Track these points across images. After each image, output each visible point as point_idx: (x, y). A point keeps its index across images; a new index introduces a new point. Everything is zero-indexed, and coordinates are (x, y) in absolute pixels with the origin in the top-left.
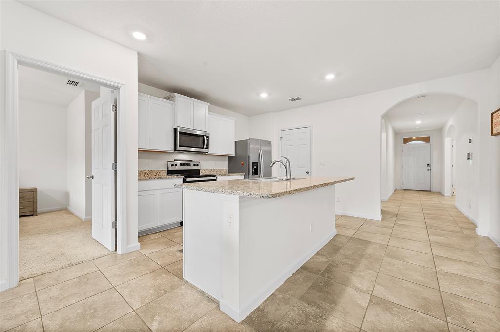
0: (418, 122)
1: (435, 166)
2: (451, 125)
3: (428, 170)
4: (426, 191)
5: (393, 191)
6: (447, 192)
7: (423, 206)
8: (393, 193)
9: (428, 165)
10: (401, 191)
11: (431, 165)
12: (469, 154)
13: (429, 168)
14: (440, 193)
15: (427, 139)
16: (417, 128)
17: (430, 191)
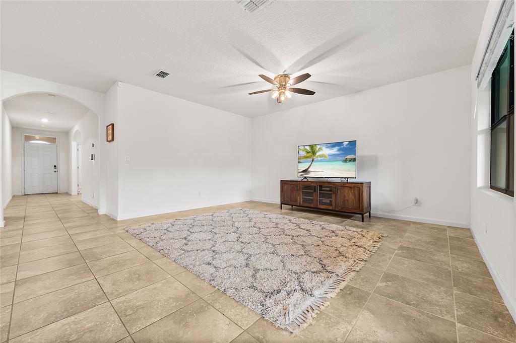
0: (45, 121)
1: (61, 168)
2: (77, 130)
3: (55, 172)
4: (53, 193)
5: (11, 197)
6: (74, 192)
7: (53, 206)
8: (11, 200)
9: (55, 166)
10: (22, 197)
11: (58, 167)
12: (92, 155)
13: (56, 170)
14: (67, 194)
15: (53, 140)
16: (43, 126)
17: (57, 193)
